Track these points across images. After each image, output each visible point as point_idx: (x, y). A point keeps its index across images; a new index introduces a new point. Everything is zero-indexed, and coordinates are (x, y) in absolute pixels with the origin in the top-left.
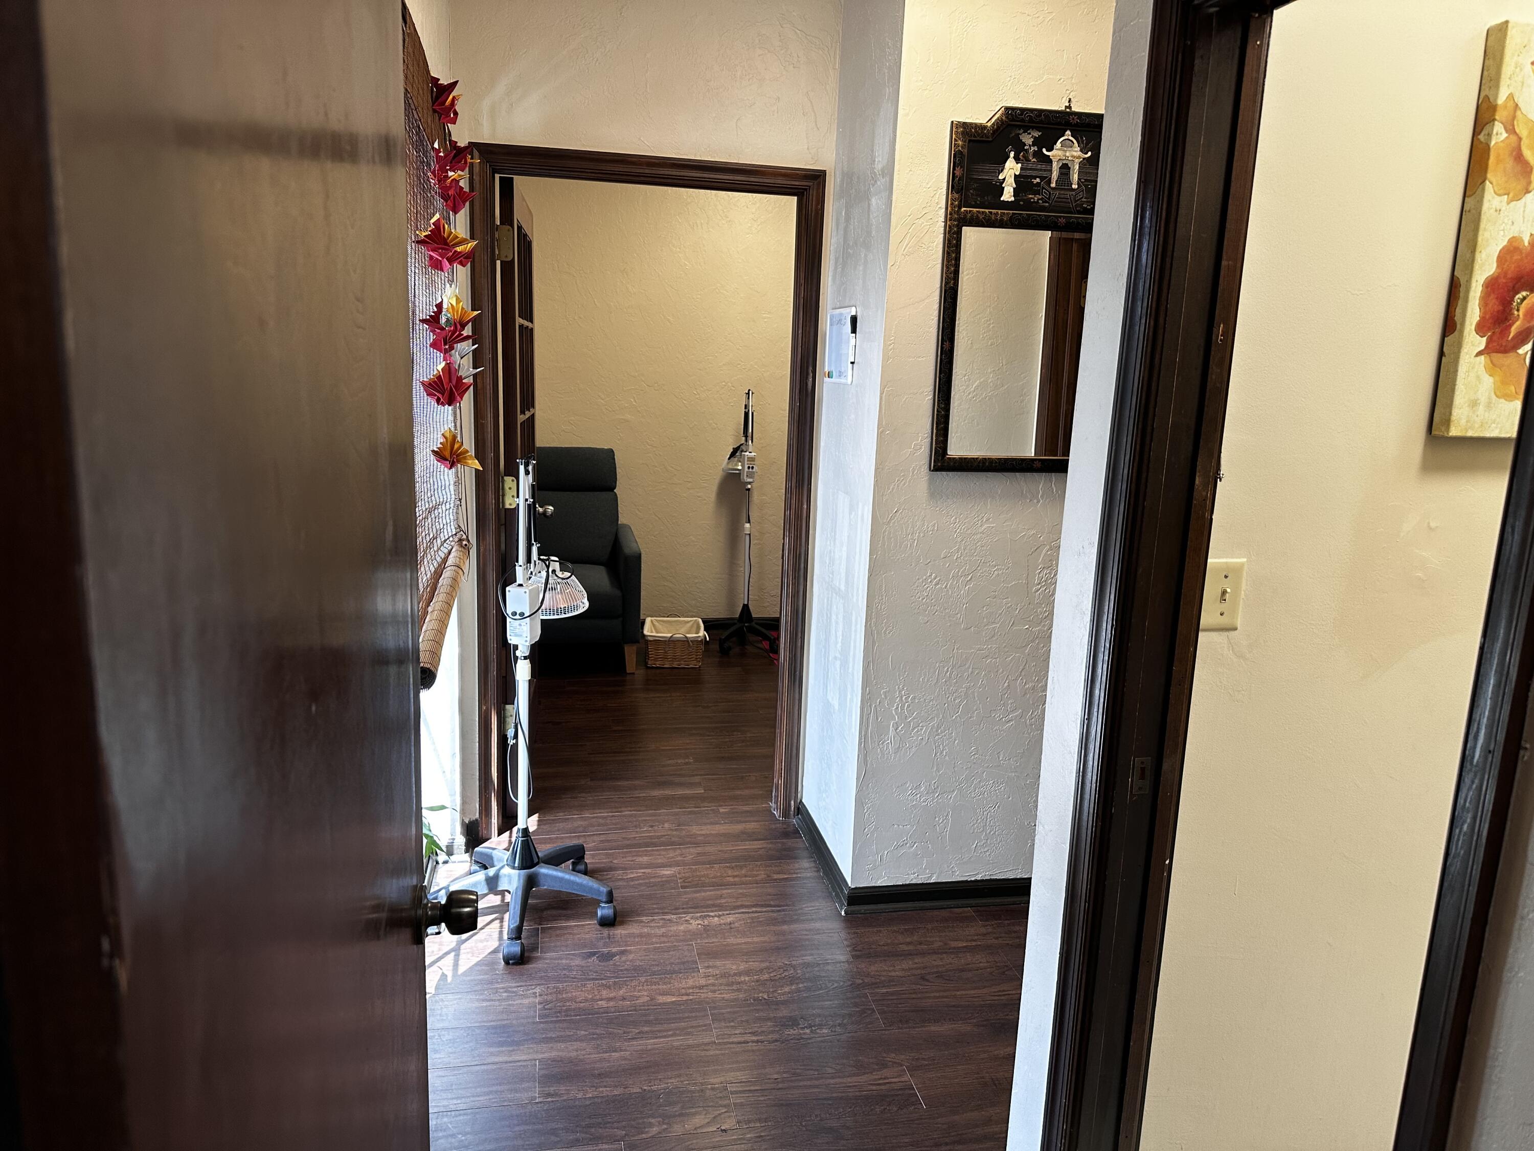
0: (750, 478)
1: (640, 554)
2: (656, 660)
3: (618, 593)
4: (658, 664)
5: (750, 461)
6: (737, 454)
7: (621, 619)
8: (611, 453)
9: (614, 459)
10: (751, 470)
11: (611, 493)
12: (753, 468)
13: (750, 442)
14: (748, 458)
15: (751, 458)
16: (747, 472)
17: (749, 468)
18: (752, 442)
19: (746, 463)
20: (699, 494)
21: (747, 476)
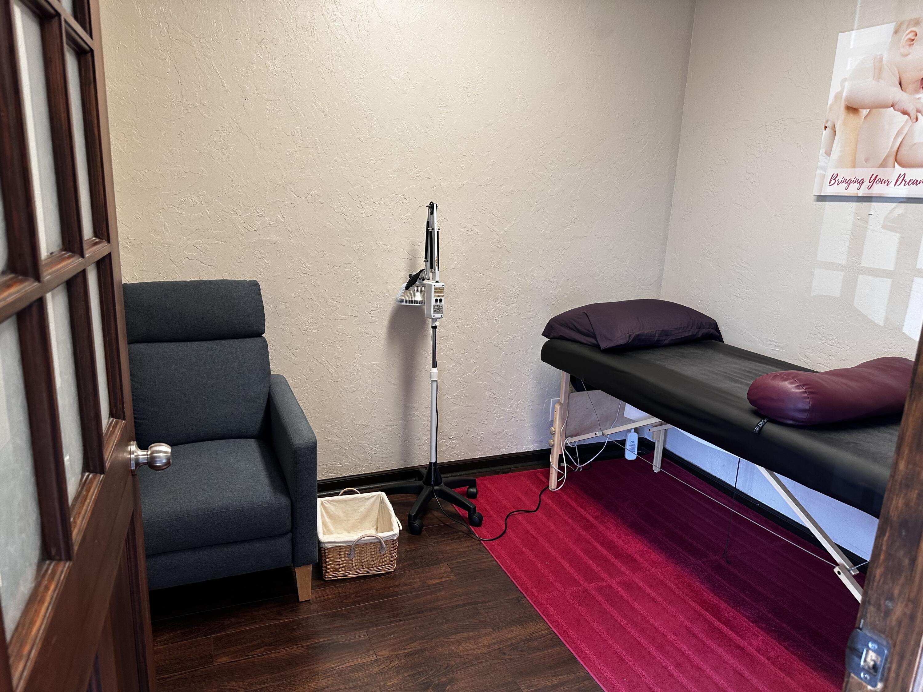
0: (438, 313)
1: (316, 443)
2: (336, 570)
3: (284, 501)
4: (340, 575)
5: (438, 292)
6: (417, 283)
7: (290, 535)
8: (255, 285)
9: (260, 294)
10: (438, 303)
11: (259, 339)
12: (441, 300)
13: (437, 268)
14: (435, 289)
15: (439, 288)
16: (434, 306)
17: (436, 301)
18: (438, 268)
19: (433, 295)
20: (366, 331)
21: (435, 311)
